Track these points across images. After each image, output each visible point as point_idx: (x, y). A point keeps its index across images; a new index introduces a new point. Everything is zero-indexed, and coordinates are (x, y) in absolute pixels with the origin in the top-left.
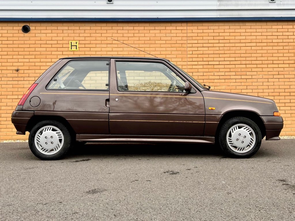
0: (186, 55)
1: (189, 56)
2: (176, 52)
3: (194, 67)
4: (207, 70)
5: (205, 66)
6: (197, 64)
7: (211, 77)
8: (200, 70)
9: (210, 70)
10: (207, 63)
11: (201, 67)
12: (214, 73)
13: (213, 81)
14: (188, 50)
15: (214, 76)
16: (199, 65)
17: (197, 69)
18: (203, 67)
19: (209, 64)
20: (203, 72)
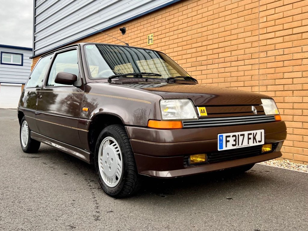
0: (257, 25)
1: (261, 25)
2: (244, 24)
3: (269, 42)
4: (290, 45)
5: (286, 37)
6: (274, 37)
7: (296, 56)
8: (278, 46)
9: (295, 43)
10: (290, 32)
11: (280, 40)
12: (302, 48)
13: (299, 62)
14: (260, 16)
15: (302, 53)
16: (276, 37)
17: (274, 45)
18: (283, 39)
19: (293, 33)
20: (283, 49)
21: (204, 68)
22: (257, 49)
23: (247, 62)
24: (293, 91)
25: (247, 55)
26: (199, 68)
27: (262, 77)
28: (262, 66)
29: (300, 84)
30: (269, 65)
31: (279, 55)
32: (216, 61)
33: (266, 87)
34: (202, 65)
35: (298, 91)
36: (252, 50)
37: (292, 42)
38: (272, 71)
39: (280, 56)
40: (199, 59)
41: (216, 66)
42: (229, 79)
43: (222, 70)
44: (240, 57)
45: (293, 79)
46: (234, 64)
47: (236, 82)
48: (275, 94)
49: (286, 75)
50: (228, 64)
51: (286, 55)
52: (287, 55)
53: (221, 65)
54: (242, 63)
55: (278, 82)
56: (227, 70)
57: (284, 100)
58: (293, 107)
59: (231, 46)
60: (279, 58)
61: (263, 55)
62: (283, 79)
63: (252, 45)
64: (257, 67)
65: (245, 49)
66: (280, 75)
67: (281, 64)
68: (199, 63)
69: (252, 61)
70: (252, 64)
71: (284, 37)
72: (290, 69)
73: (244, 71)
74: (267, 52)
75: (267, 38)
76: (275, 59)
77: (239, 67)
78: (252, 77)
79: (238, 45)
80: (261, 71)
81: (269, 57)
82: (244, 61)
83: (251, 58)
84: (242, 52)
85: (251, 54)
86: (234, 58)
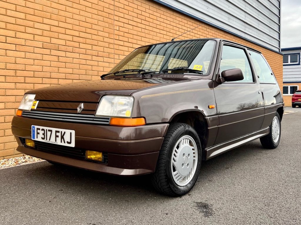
0: (113, 30)
19: (137, 43)
21: (62, 54)
22: (112, 51)
23: (106, 59)
25: (105, 53)
26: (54, 52)
32: (77, 50)
34: (59, 50)
36: (109, 50)
40: (54, 41)
41: (77, 55)
43: (84, 62)
46: (94, 58)
47: (97, 76)
50: (89, 57)
53: (82, 56)
54: (101, 59)
56: (88, 62)
59: (91, 40)
63: (109, 45)
65: (104, 48)
68: (55, 46)
69: (109, 60)
70: (109, 63)
71: (133, 44)
73: (103, 67)
74: (119, 56)
75: (119, 44)
77: (99, 62)
79: (98, 41)
82: (103, 58)
83: (108, 57)
84: (101, 49)
85: (108, 53)
86: (95, 53)
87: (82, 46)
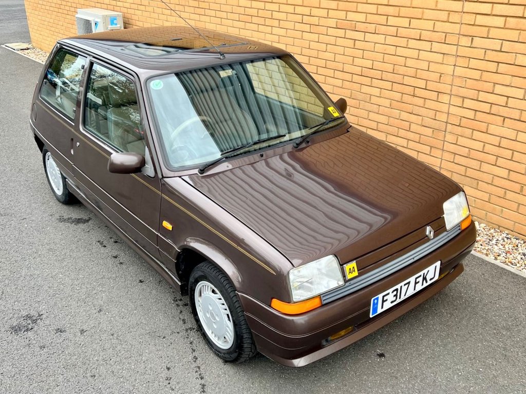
3: (480, 20)
4: (515, 36)
5: (511, 19)
8: (493, 33)
9: (524, 36)
10: (519, 11)
11: (500, 22)
16: (494, 15)
17: (487, 28)
18: (505, 22)
19: (523, 15)
20: (501, 41)
21: (359, 36)
22: (456, 28)
23: (436, 47)
24: (505, 118)
25: (437, 33)
26: (350, 34)
27: (457, 82)
28: (461, 62)
29: (518, 111)
30: (473, 63)
31: (493, 50)
32: (383, 29)
33: (461, 99)
34: (356, 30)
35: (512, 120)
36: (448, 27)
37: (519, 31)
38: (476, 75)
39: (494, 52)
40: (351, 16)
41: (380, 39)
42: (402, 70)
43: (392, 50)
44: (426, 35)
45: (508, 99)
46: (412, 43)
47: (413, 78)
48: (475, 115)
49: (499, 89)
50: (403, 42)
51: (505, 53)
52: (507, 54)
53: (390, 40)
54: (426, 46)
55: (482, 96)
56: (400, 51)
57: (487, 129)
58: (500, 144)
59: (411, 9)
60: (491, 55)
61: (465, 41)
62: (492, 93)
63: (449, 17)
64: (451, 60)
65: (436, 22)
66: (489, 87)
67: (492, 67)
68: (351, 24)
69: (445, 48)
70: (444, 54)
71: (508, 18)
72: (507, 80)
73: (430, 62)
74: (472, 39)
75: (477, 12)
76: (485, 54)
77: (421, 52)
78: (441, 76)
79: (425, 10)
80: (459, 71)
81: (475, 49)
82: (430, 43)
83: (443, 41)
84: (429, 25)
85: (444, 34)
86: (414, 34)
87: (392, 21)
